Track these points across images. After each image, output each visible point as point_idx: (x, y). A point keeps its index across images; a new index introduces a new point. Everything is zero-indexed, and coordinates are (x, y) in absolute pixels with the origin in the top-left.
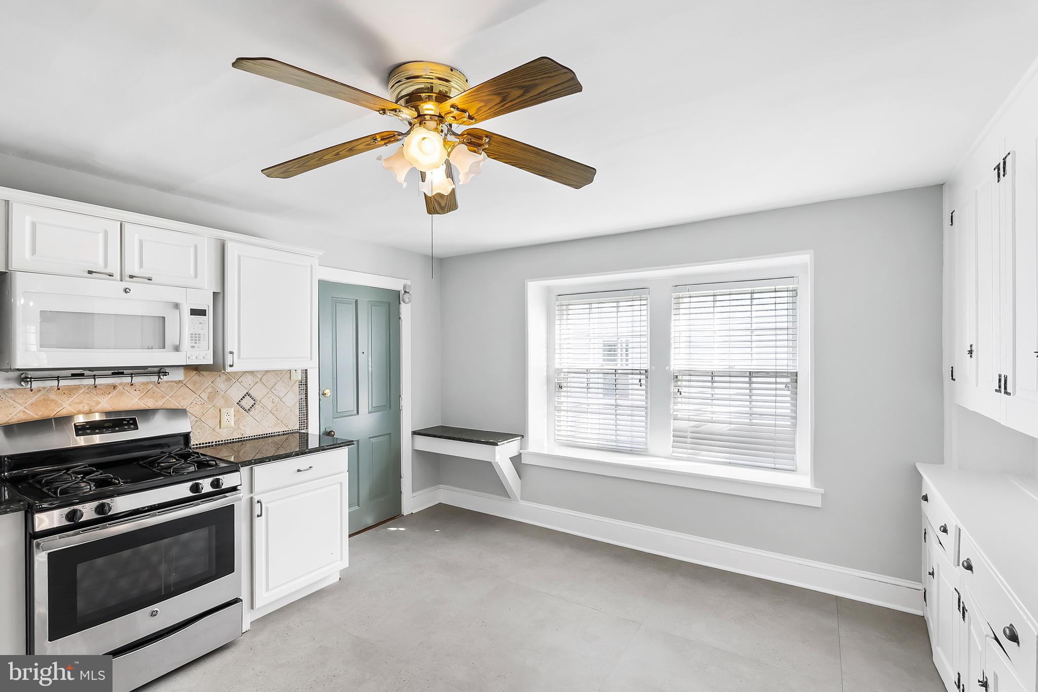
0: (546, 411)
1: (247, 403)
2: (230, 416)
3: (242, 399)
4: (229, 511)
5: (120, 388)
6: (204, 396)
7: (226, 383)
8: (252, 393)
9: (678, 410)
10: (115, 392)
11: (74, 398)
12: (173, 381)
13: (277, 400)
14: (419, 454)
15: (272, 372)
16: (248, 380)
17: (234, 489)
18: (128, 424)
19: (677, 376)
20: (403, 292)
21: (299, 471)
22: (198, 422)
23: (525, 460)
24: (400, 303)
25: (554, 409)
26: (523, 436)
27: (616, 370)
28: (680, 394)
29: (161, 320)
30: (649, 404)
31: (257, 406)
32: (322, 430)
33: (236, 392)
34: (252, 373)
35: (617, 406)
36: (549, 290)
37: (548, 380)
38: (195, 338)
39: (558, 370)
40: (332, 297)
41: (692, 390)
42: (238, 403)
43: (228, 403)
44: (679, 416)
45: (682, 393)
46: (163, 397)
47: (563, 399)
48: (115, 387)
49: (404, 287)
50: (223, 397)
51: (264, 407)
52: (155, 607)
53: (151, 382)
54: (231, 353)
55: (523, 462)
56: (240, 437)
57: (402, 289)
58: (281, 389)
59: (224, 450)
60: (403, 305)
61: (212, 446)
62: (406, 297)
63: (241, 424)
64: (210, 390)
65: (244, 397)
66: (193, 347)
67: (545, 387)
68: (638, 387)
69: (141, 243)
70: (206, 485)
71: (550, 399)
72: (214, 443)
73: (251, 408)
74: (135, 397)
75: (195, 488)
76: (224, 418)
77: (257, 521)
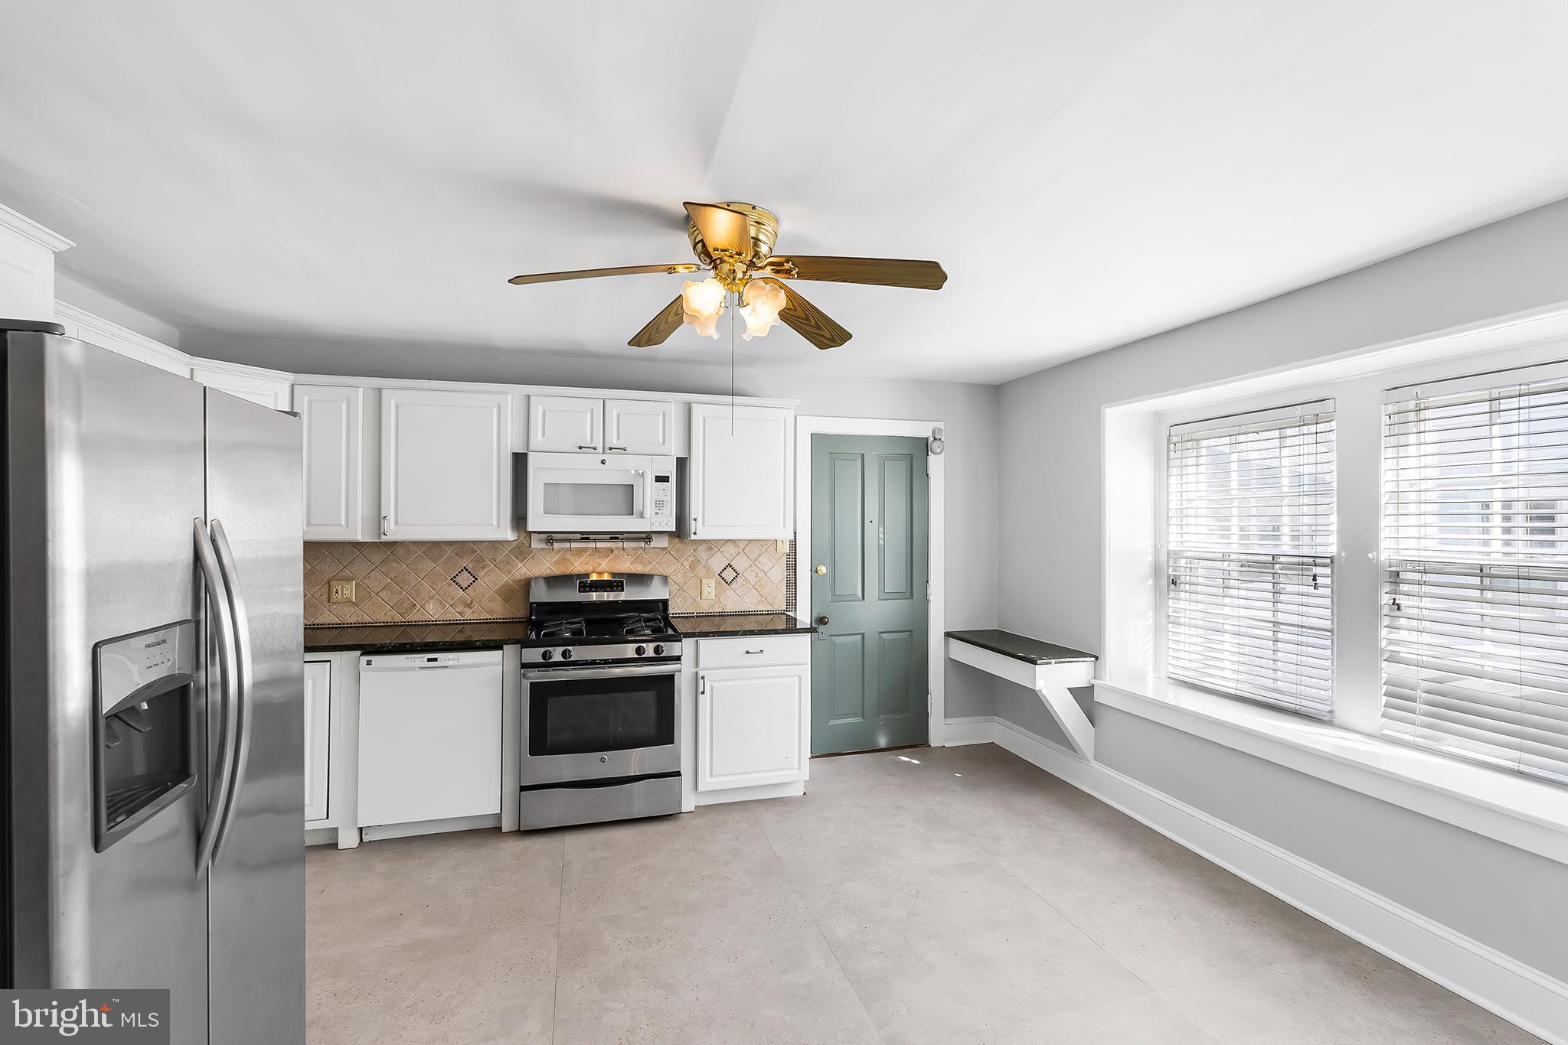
0: (1151, 621)
1: (728, 575)
2: (710, 588)
3: (723, 570)
4: (669, 679)
5: (616, 552)
6: (686, 564)
7: (708, 553)
8: (731, 564)
9: (1397, 642)
10: (614, 555)
11: (584, 558)
12: (658, 548)
13: (761, 574)
14: (955, 667)
15: (756, 543)
16: (730, 550)
17: (678, 658)
18: (617, 586)
19: (1398, 574)
20: (932, 439)
21: (747, 652)
22: (680, 592)
23: (1099, 697)
24: (928, 455)
25: (1163, 621)
26: (1097, 658)
27: (1273, 556)
28: (1399, 609)
29: (631, 488)
30: (1336, 626)
31: (738, 579)
32: (815, 615)
33: (717, 563)
34: (733, 541)
35: (1276, 623)
36: (1158, 416)
37: (1157, 571)
38: (660, 504)
39: (1174, 554)
40: (830, 453)
41: (1426, 602)
42: (719, 575)
43: (709, 572)
44: (1402, 655)
45: (1402, 607)
46: (650, 563)
47: (1182, 605)
48: (612, 551)
49: (934, 432)
50: (704, 567)
51: (746, 580)
52: (605, 755)
53: (640, 548)
54: (695, 520)
55: (1095, 700)
56: (721, 611)
57: (931, 435)
58: (765, 562)
59: (705, 623)
60: (931, 457)
61: (693, 617)
62: (935, 446)
63: (721, 598)
64: (691, 559)
65: (725, 568)
66: (657, 513)
67: (1151, 581)
68: (1311, 590)
69: (618, 415)
70: (649, 650)
71: (1159, 604)
72: (695, 614)
73: (732, 581)
75: (639, 651)
76: (706, 589)
77: (701, 697)
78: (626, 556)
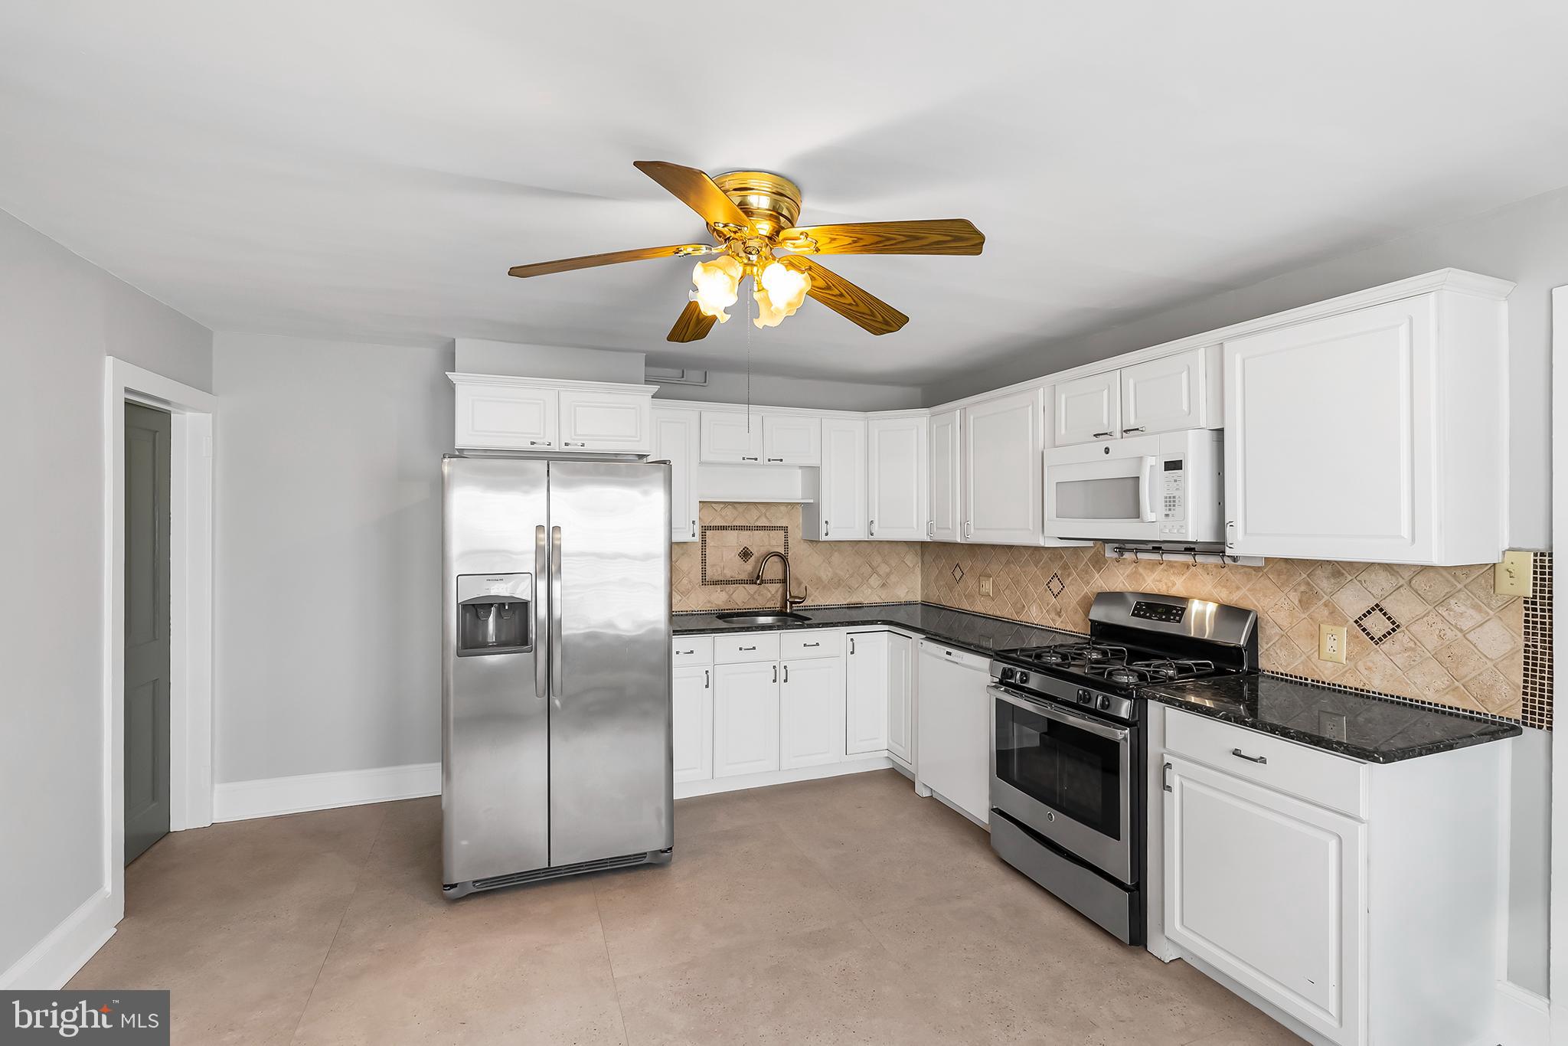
1: (1377, 625)
2: (1339, 642)
3: (1365, 616)
5: (1193, 569)
6: (1295, 596)
7: (1333, 581)
8: (1383, 605)
10: (1188, 573)
12: (1250, 567)
16: (1381, 580)
17: (1122, 722)
18: (1176, 614)
22: (1284, 639)
29: (1137, 480)
31: (1398, 634)
33: (1352, 601)
34: (1388, 567)
38: (1170, 502)
42: (1356, 622)
43: (1335, 615)
46: (1238, 588)
48: (1189, 567)
50: (1326, 605)
51: (1416, 640)
52: (1053, 813)
54: (1231, 524)
56: (1360, 686)
58: (1464, 612)
61: (1306, 685)
63: (1361, 665)
64: (1303, 586)
65: (1369, 613)
66: (1167, 515)
70: (1095, 699)
72: (1310, 681)
73: (1385, 636)
74: (1209, 582)
75: (1083, 697)
76: (1330, 643)
77: (1166, 792)
78: (1205, 576)
